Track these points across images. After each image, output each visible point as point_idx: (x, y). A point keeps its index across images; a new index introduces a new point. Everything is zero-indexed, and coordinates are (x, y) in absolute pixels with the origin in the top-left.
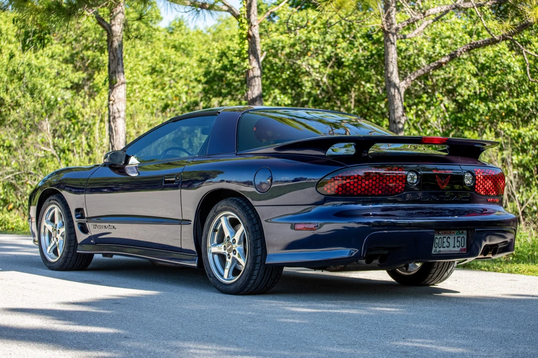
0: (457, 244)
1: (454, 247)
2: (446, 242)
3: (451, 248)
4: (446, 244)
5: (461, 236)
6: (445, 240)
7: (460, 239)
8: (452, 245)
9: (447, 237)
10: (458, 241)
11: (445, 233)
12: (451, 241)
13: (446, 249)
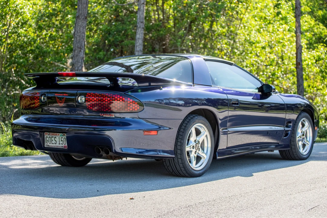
0: (61, 142)
1: (59, 144)
2: (54, 140)
3: (57, 145)
4: (54, 142)
5: (64, 137)
6: (53, 139)
7: (63, 139)
8: (58, 143)
9: (54, 137)
10: (61, 141)
11: (53, 134)
12: (57, 139)
13: (54, 145)
